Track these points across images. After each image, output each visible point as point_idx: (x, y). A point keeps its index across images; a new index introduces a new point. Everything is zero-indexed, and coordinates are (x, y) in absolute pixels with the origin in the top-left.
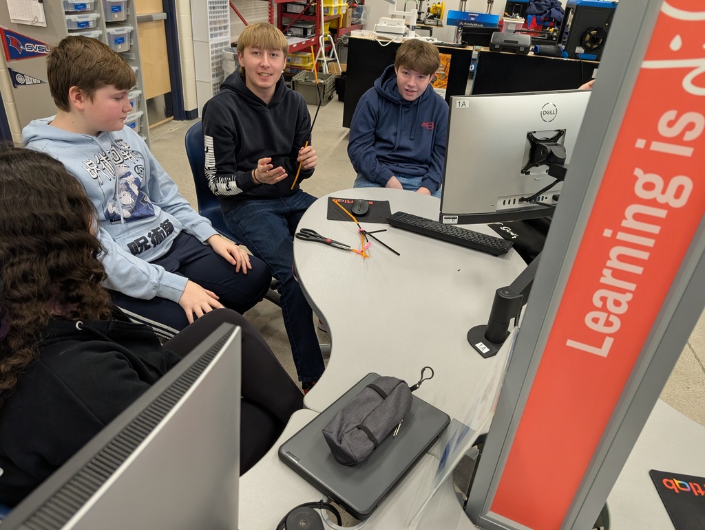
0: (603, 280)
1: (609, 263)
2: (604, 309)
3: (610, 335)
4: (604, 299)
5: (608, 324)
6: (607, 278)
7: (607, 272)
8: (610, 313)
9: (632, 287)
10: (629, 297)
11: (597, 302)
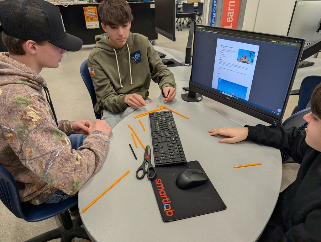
0: (229, 10)
1: (229, 6)
2: (230, 17)
3: (231, 22)
4: (229, 14)
5: (231, 20)
6: (230, 9)
7: (229, 8)
8: (231, 17)
9: (233, 10)
10: (233, 12)
11: (228, 16)
